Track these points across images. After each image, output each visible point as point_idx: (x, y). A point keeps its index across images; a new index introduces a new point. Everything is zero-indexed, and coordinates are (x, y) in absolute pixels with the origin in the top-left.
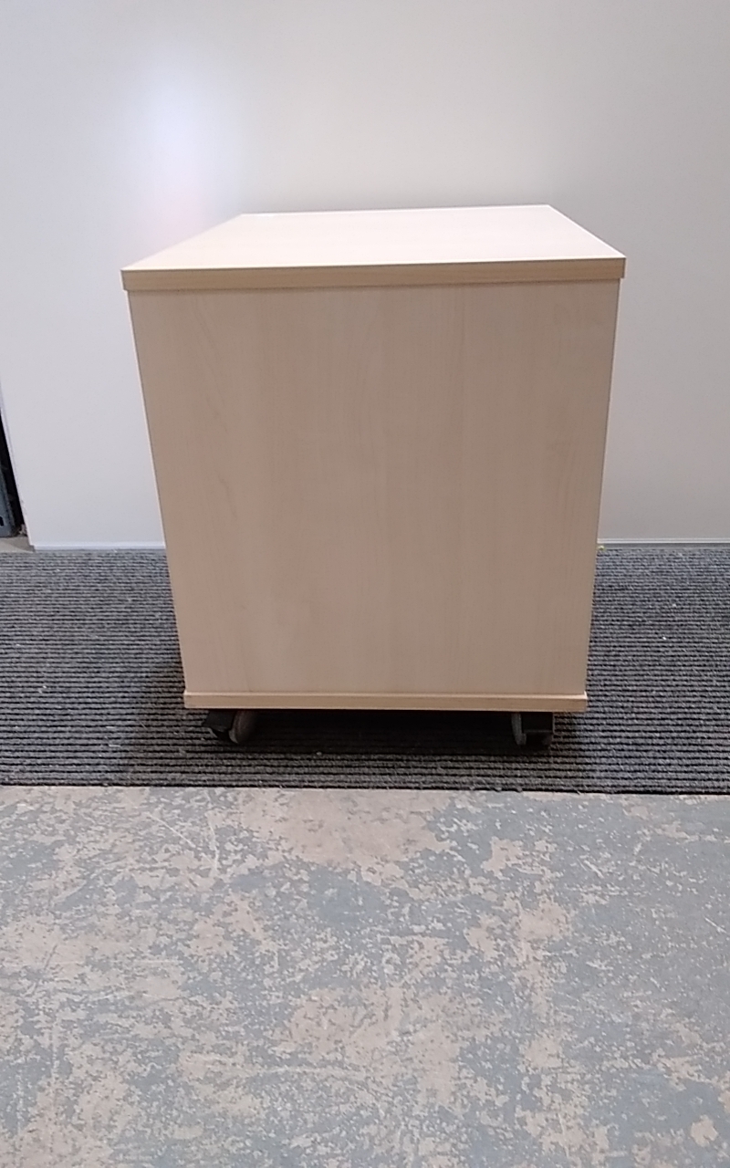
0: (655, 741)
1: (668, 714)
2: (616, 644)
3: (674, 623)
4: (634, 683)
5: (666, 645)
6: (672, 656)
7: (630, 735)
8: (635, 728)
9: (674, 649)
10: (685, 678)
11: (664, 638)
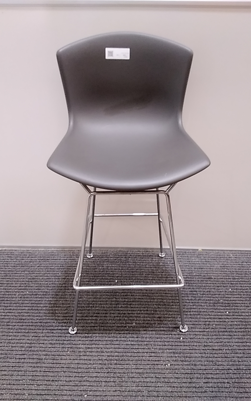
0: (226, 385)
1: (230, 365)
2: (208, 317)
3: (231, 302)
4: (216, 344)
5: (228, 317)
6: (231, 325)
7: (215, 381)
8: (217, 376)
9: (231, 320)
10: (237, 340)
11: (227, 313)
